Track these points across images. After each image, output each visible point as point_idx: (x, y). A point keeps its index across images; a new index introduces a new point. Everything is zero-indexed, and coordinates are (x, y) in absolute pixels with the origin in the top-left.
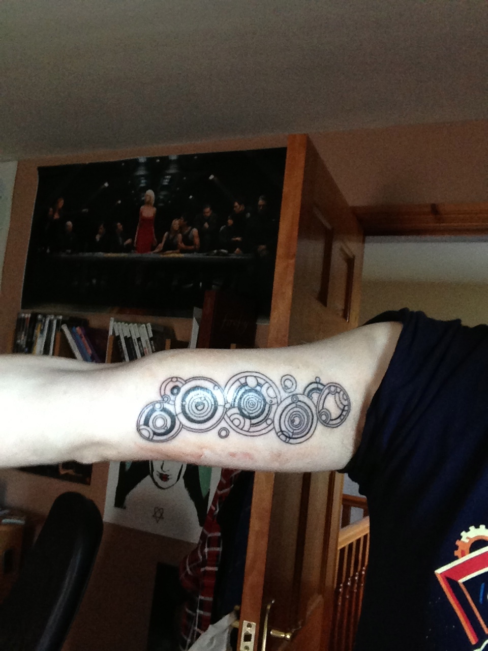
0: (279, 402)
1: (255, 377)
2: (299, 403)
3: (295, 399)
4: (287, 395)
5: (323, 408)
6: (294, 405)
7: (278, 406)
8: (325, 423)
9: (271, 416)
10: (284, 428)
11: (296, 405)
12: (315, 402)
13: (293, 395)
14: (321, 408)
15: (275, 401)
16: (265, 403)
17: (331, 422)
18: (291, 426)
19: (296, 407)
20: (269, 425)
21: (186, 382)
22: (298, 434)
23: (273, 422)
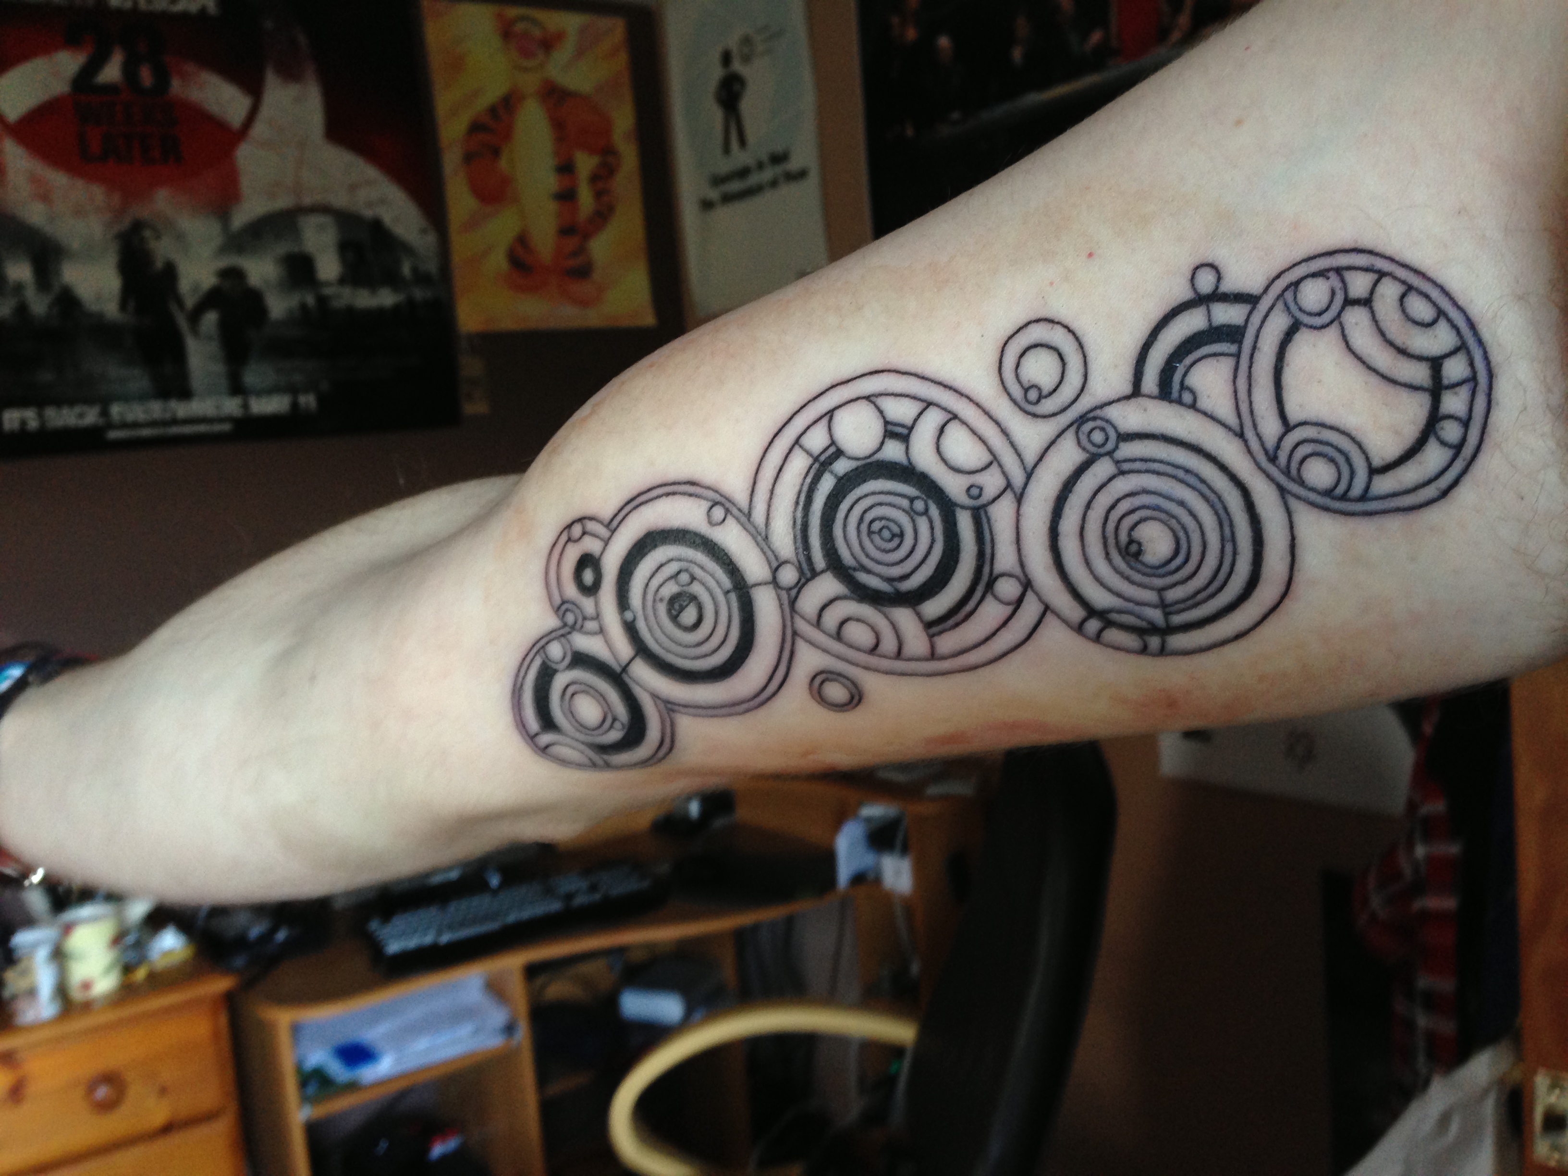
0: (1018, 478)
1: (868, 398)
2: (1128, 450)
3: (1098, 437)
4: (1048, 429)
5: (1288, 427)
6: (1103, 469)
7: (1020, 499)
8: (1344, 497)
9: (1005, 558)
10: (1100, 598)
11: (1117, 462)
12: (1225, 411)
13: (1082, 419)
14: (1270, 427)
15: (991, 482)
16: (948, 507)
17: (1384, 484)
18: (1137, 577)
19: (1122, 473)
20: (1019, 602)
21: (613, 525)
22: (1192, 601)
23: (1027, 584)
